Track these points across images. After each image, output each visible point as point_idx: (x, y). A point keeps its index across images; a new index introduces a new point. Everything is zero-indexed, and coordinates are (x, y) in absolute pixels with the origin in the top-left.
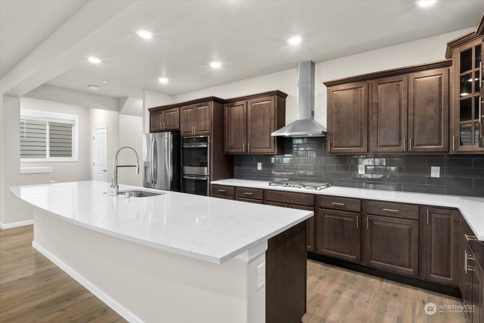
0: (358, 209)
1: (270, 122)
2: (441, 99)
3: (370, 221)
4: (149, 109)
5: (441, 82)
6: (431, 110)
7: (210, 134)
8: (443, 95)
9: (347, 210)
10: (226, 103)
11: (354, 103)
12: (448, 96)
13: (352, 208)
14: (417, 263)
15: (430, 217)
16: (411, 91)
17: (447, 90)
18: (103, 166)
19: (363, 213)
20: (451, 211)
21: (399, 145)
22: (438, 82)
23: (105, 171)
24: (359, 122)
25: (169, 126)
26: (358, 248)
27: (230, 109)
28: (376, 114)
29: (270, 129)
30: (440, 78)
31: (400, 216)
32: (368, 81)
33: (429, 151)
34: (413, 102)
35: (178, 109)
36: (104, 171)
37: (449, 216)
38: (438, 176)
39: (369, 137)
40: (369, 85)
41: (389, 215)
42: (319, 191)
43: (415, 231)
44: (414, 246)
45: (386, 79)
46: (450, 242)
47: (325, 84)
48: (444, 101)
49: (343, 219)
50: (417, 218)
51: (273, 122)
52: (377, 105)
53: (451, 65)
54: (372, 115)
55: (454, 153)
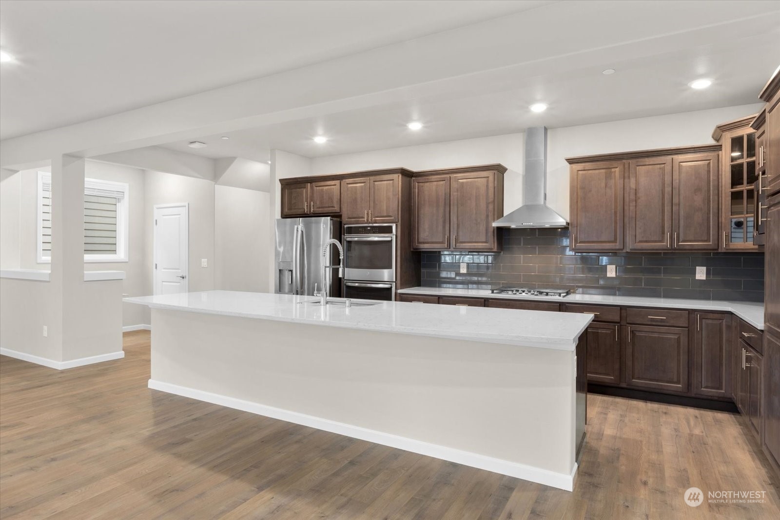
0: (617, 318)
1: (487, 207)
2: (710, 188)
3: (632, 332)
4: (281, 180)
5: (710, 169)
6: (698, 199)
7: (397, 221)
8: (711, 184)
9: (603, 320)
10: (416, 177)
11: (606, 187)
12: (717, 185)
13: (610, 317)
14: (686, 377)
15: (701, 323)
16: (676, 176)
17: (716, 178)
18: (178, 269)
19: (623, 323)
20: (723, 315)
21: (662, 241)
22: (706, 168)
23: (183, 278)
24: (613, 211)
25: (320, 208)
26: (617, 366)
27: (422, 186)
28: (635, 202)
29: (487, 216)
30: (709, 164)
31: (668, 324)
32: (623, 161)
33: (696, 248)
34: (678, 190)
35: (337, 182)
36: (181, 277)
37: (721, 321)
38: (703, 277)
39: (625, 231)
40: (625, 166)
41: (654, 323)
42: (565, 298)
43: (684, 340)
44: (683, 358)
45: (646, 159)
46: (722, 349)
47: (569, 161)
48: (713, 191)
49: (598, 332)
50: (687, 326)
51: (491, 207)
52: (635, 191)
53: (721, 150)
54: (629, 202)
55: (724, 251)
